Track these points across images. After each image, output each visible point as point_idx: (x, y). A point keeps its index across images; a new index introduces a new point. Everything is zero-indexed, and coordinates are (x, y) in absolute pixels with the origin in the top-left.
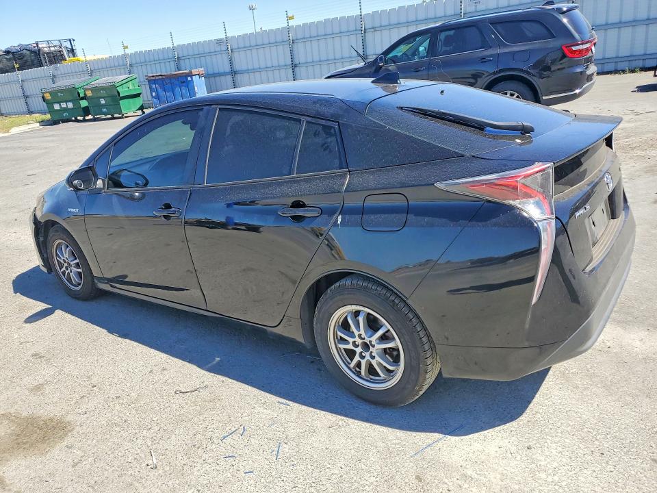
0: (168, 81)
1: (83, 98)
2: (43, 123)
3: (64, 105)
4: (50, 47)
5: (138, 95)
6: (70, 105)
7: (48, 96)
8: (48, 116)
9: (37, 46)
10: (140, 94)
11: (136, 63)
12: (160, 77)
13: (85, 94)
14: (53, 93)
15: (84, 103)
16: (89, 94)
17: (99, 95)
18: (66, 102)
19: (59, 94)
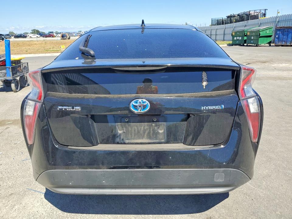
0: (286, 30)
1: (246, 36)
2: (229, 45)
3: (238, 38)
4: (255, 13)
5: (270, 36)
6: (240, 38)
7: (234, 34)
8: (231, 42)
9: (249, 13)
10: (272, 36)
11: (281, 21)
12: (283, 28)
13: (247, 34)
14: (236, 33)
15: (245, 38)
16: (248, 34)
17: (252, 35)
18: (239, 37)
19: (238, 33)
